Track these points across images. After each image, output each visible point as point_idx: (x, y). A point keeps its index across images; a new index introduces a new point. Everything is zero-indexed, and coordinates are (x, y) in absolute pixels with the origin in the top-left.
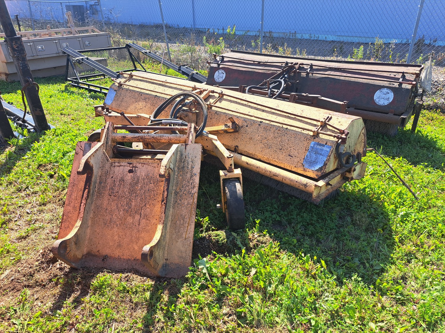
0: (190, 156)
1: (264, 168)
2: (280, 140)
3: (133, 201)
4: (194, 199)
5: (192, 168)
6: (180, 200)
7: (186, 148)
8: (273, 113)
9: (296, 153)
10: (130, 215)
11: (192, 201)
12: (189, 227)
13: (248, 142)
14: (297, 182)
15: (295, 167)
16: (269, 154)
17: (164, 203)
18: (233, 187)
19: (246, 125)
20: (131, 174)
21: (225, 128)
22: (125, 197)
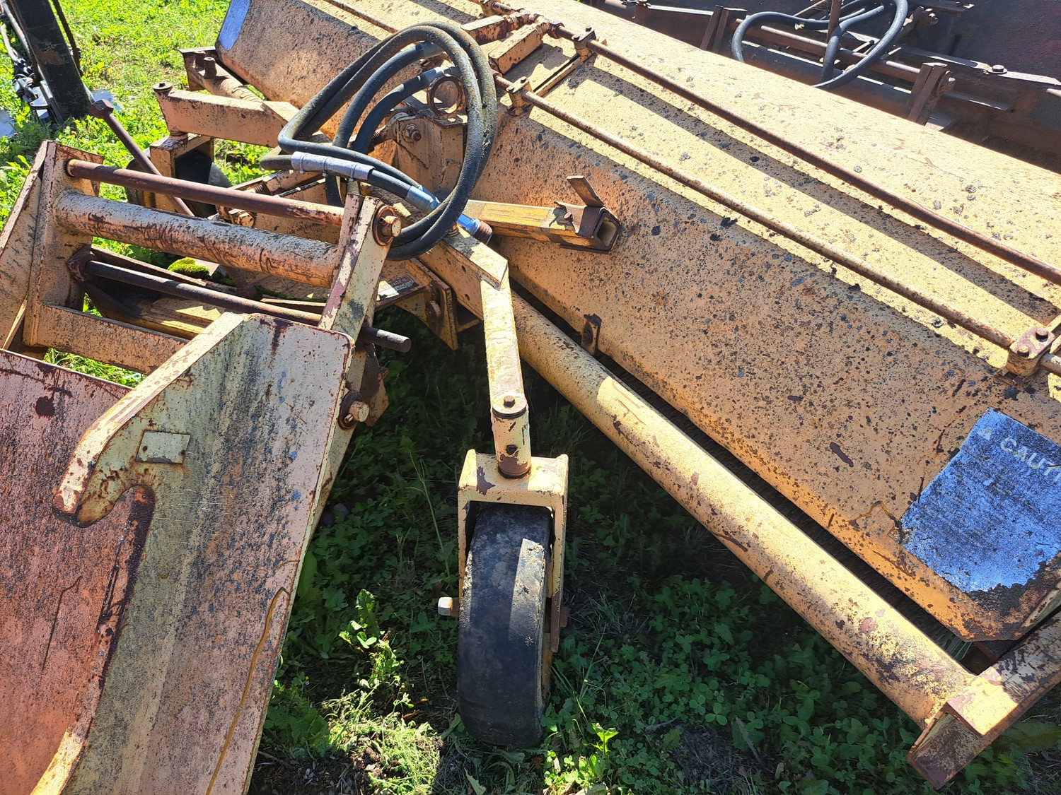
0: (289, 391)
1: (688, 477)
2: (800, 345)
3: (37, 549)
4: (268, 623)
5: (288, 457)
6: (211, 609)
7: (275, 344)
8: (803, 182)
9: (874, 448)
10: (18, 613)
11: (259, 627)
12: (229, 755)
13: (645, 314)
14: (841, 624)
15: (853, 523)
16: (728, 406)
17: (109, 631)
18: (501, 566)
19: (652, 223)
20: (44, 420)
21: (555, 226)
22: (12, 522)
